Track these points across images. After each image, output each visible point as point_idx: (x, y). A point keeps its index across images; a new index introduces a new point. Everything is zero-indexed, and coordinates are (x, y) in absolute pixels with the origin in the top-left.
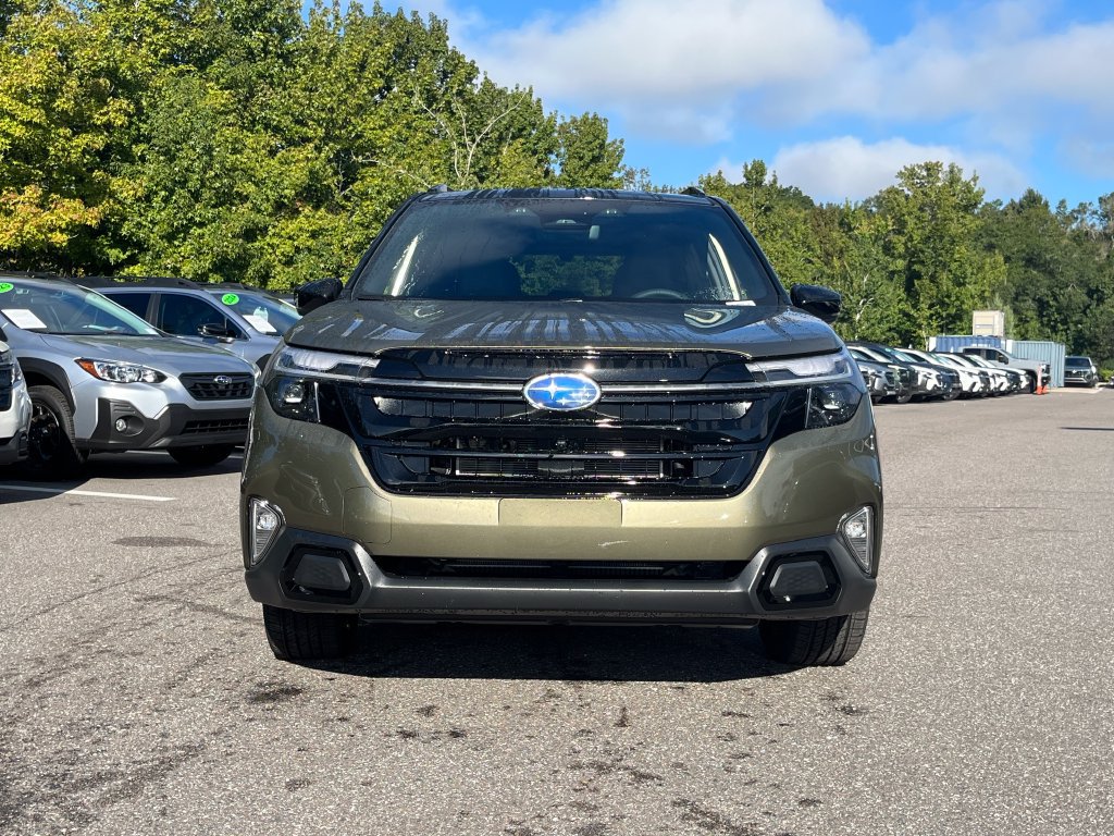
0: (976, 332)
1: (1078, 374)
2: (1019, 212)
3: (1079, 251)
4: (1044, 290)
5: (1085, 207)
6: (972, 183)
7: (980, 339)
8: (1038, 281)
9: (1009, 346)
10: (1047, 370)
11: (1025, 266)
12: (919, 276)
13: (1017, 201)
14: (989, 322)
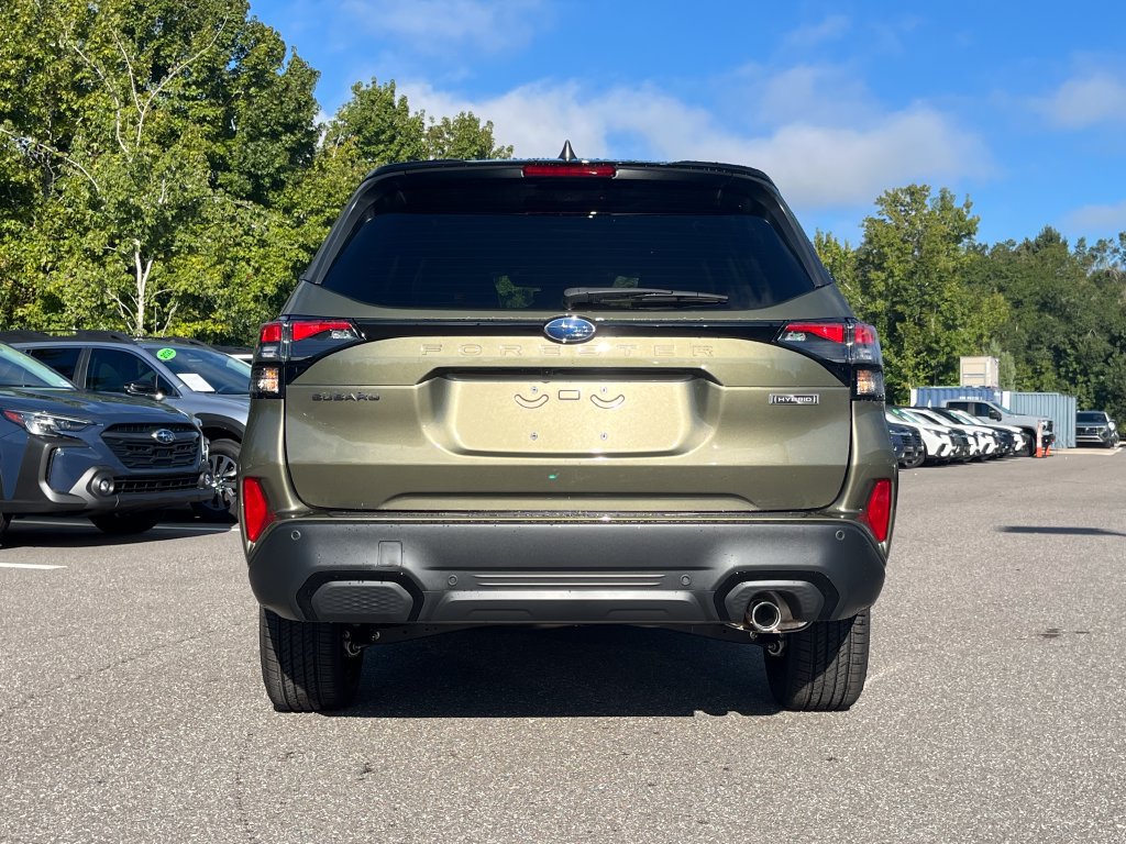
0: (965, 382)
1: (1092, 431)
2: (1034, 252)
3: (1098, 292)
4: (1060, 338)
5: (1105, 245)
6: (965, 210)
7: (969, 390)
8: (1053, 327)
9: (1006, 399)
10: (1050, 427)
11: (1039, 311)
12: (901, 318)
13: (1032, 240)
14: (979, 371)
